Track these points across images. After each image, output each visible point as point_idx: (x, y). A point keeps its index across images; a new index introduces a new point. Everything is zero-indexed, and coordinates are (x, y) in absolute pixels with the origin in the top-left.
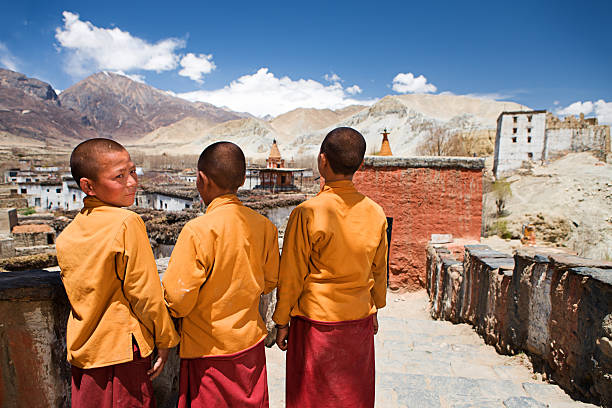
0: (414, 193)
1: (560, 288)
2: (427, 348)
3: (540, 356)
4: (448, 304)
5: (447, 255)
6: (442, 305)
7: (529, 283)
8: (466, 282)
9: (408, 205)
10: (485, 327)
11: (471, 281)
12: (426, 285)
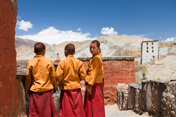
0: (111, 69)
1: (153, 88)
3: (150, 111)
5: (123, 90)
7: (146, 90)
8: (129, 96)
9: (109, 73)
10: (135, 108)
11: (131, 95)
12: (117, 102)
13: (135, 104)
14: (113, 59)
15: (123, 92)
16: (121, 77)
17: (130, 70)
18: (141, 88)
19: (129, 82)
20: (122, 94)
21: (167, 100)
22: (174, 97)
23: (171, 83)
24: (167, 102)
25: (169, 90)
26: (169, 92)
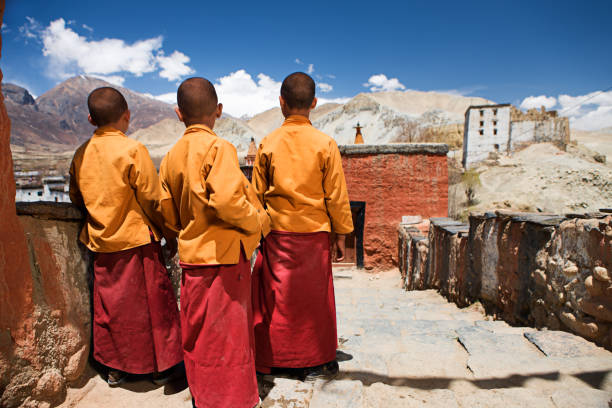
0: (385, 178)
1: (504, 237)
3: (491, 302)
4: (417, 276)
5: (416, 233)
6: (412, 279)
7: (481, 239)
8: (432, 251)
9: (379, 189)
10: (447, 287)
11: (436, 250)
12: (399, 264)
13: (447, 278)
14: (392, 150)
15: (416, 239)
16: (410, 198)
17: (435, 179)
18: (468, 231)
19: (433, 212)
20: (414, 244)
21: (548, 277)
22: (575, 269)
23: (568, 224)
24: (551, 284)
25: (559, 247)
26: (560, 251)
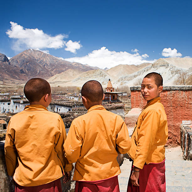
0: (174, 102)
2: (183, 173)
5: (190, 130)
6: (188, 153)
9: (171, 107)
12: (181, 144)
14: (177, 89)
15: (190, 133)
16: (186, 112)
